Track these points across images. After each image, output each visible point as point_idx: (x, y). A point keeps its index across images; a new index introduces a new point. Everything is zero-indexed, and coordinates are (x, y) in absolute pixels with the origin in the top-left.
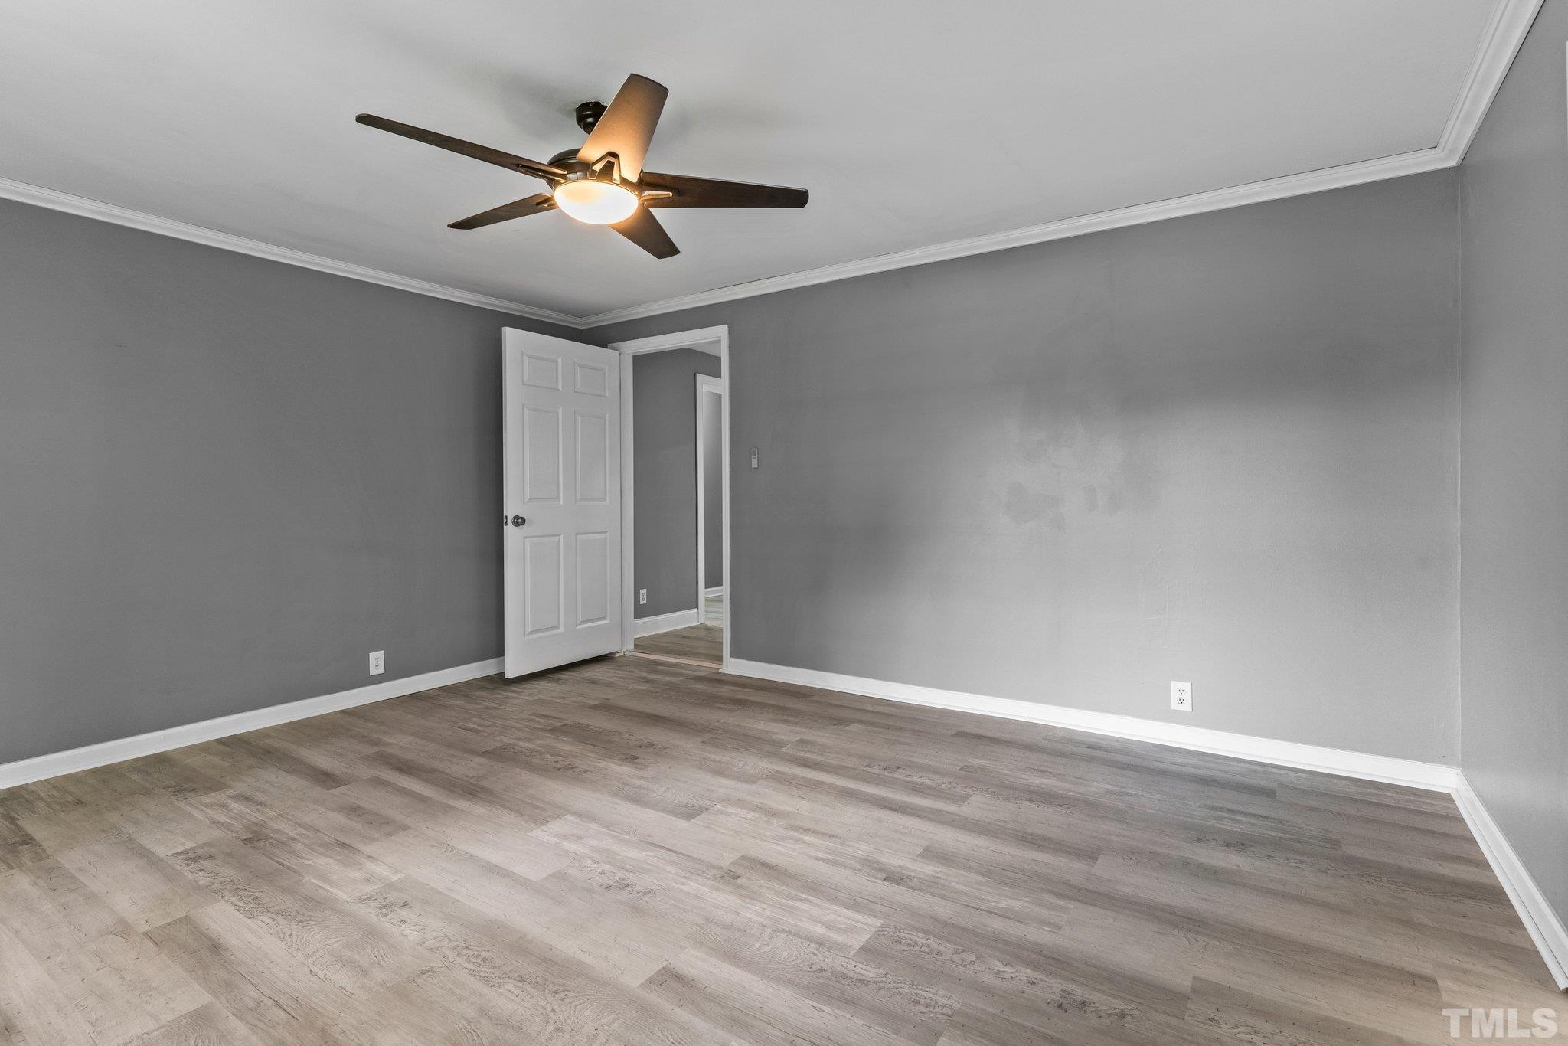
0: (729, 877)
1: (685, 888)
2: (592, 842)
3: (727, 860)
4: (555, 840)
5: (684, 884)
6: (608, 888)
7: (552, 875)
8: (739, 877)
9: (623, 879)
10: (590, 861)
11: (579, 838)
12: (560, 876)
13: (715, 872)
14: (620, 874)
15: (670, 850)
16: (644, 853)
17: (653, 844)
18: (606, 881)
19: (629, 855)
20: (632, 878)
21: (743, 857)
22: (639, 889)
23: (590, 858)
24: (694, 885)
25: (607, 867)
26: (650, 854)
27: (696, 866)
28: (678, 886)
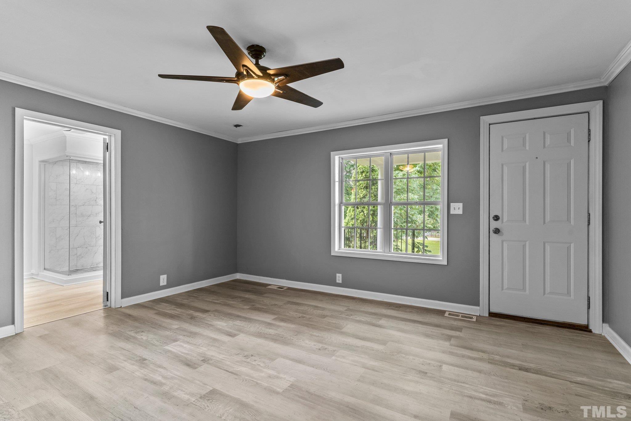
0: (205, 360)
1: (224, 356)
2: (263, 374)
3: (204, 368)
4: (282, 375)
5: (224, 357)
6: (252, 356)
7: (275, 360)
8: (202, 360)
9: (247, 358)
10: (262, 365)
11: (270, 377)
12: (272, 360)
13: (211, 362)
14: (248, 360)
15: (227, 371)
16: (239, 369)
17: (235, 374)
18: (253, 358)
19: (245, 368)
20: (244, 359)
21: (196, 368)
22: (241, 355)
23: (262, 367)
24: (220, 357)
25: (254, 363)
26: (236, 369)
27: (217, 365)
28: (226, 357)
